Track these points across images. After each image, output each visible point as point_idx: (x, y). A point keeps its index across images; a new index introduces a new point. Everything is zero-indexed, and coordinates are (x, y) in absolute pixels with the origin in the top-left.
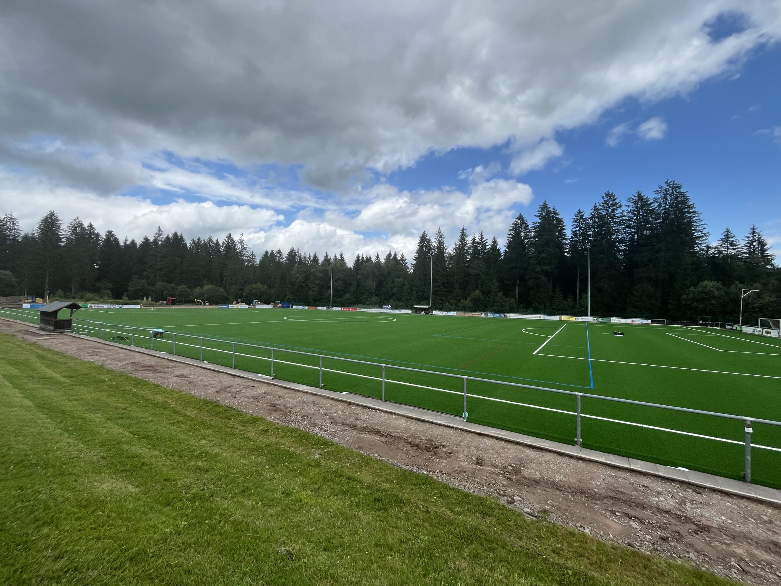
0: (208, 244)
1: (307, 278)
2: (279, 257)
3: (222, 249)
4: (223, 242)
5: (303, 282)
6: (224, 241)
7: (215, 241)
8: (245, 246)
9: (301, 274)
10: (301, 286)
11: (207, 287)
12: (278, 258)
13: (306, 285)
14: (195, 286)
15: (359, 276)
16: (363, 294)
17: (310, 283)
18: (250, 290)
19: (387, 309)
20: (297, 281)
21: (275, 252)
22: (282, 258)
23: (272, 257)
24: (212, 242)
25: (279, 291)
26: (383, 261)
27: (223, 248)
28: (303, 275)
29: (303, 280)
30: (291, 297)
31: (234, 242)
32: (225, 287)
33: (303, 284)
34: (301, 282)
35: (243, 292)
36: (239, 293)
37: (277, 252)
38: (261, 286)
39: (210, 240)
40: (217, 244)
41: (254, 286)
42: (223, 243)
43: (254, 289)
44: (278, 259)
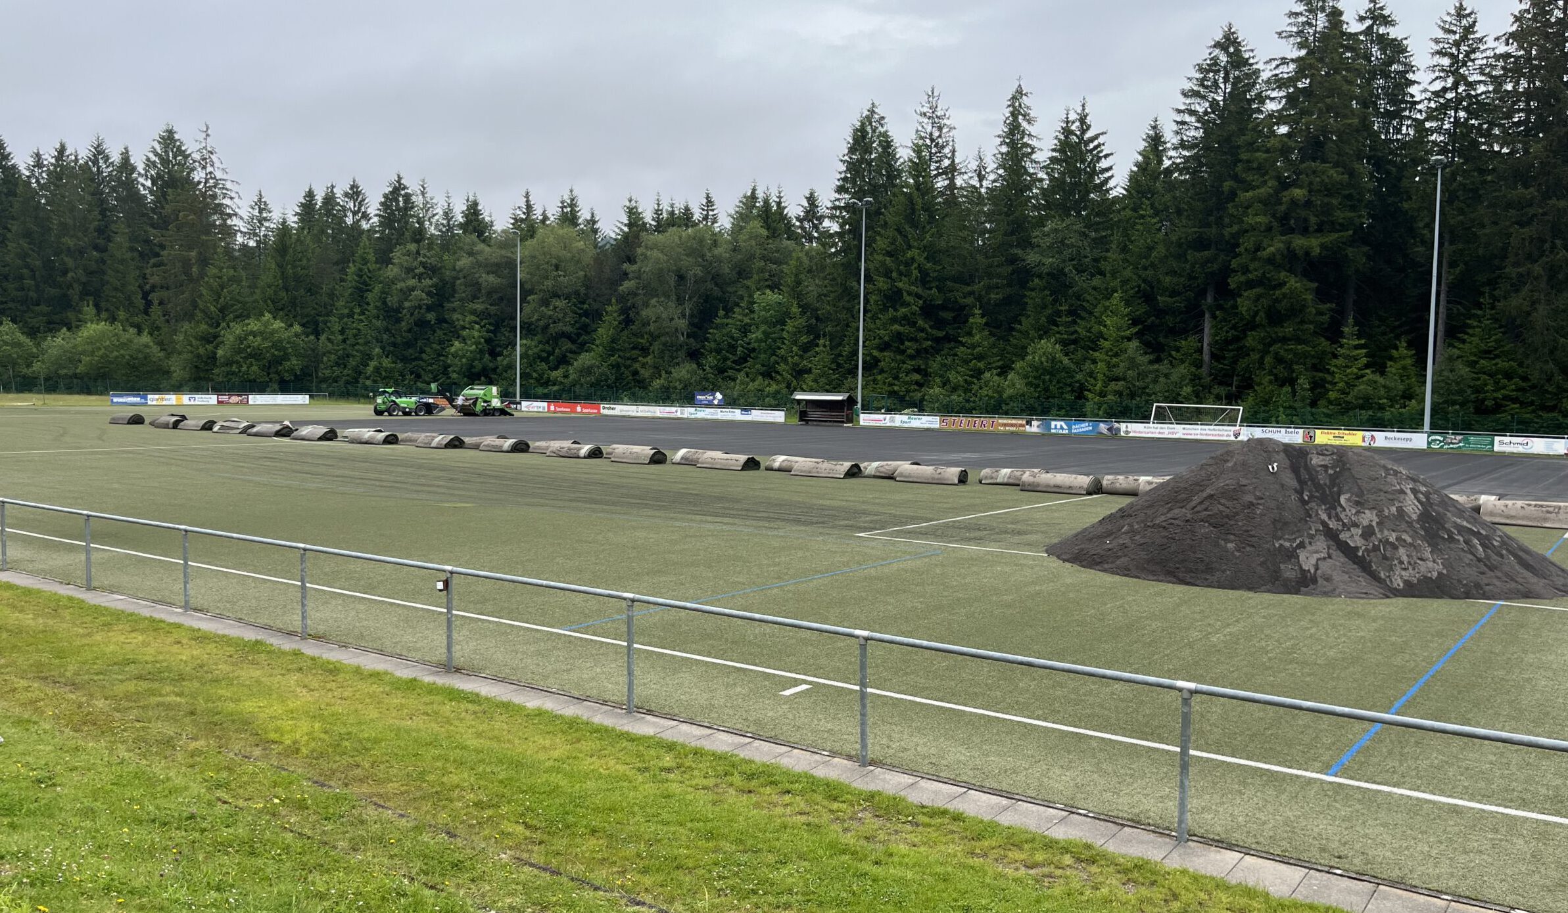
0: (95, 169)
1: (442, 294)
2: (355, 213)
3: (144, 185)
4: (148, 159)
5: (429, 309)
6: (153, 158)
7: (116, 158)
8: (219, 174)
9: (420, 277)
10: (422, 323)
11: (94, 329)
12: (350, 215)
13: (441, 320)
14: (52, 326)
15: (627, 285)
16: (645, 351)
17: (454, 310)
18: (241, 339)
19: (710, 405)
20: (407, 304)
21: (339, 192)
22: (365, 216)
23: (329, 213)
24: (106, 158)
25: (344, 341)
26: (725, 222)
27: (149, 183)
28: (428, 282)
29: (428, 301)
30: (386, 362)
31: (186, 157)
32: (154, 330)
33: (431, 317)
34: (420, 307)
35: (216, 348)
36: (201, 351)
37: (346, 195)
38: (278, 324)
39: (99, 152)
40: (126, 165)
41: (254, 325)
42: (149, 164)
43: (254, 334)
44: (349, 220)
